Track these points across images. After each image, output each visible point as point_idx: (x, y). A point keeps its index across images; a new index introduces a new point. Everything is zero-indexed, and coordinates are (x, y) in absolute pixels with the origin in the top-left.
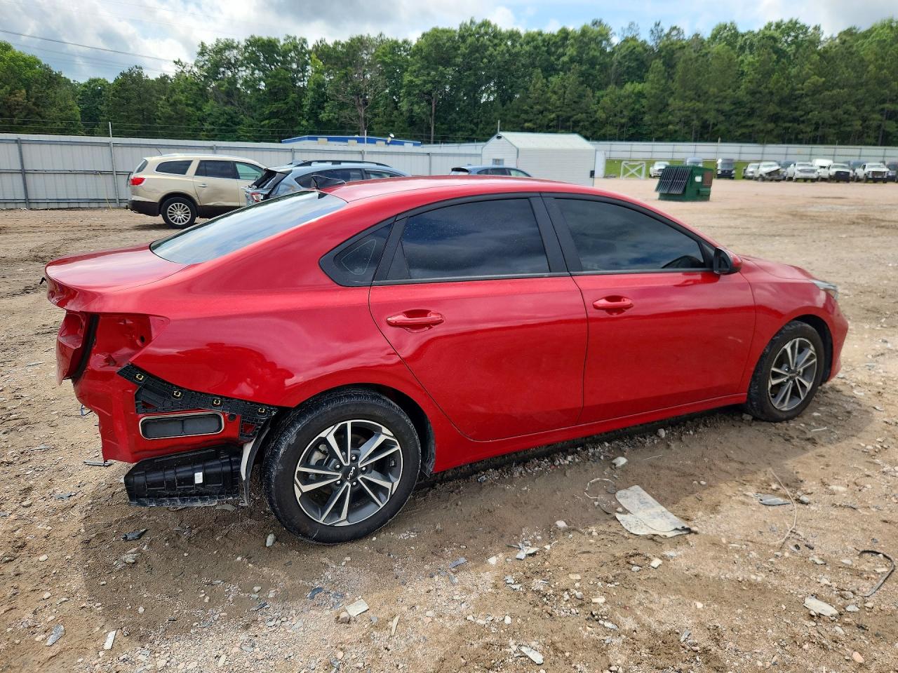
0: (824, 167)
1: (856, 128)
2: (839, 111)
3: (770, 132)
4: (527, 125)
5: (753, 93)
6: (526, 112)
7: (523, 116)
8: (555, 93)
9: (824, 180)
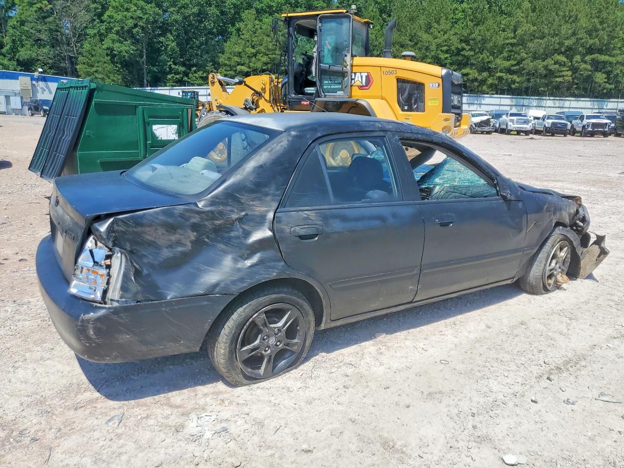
0: (538, 118)
1: (567, 78)
2: (549, 61)
3: (483, 82)
4: (239, 68)
5: (466, 41)
6: (239, 55)
7: (237, 59)
8: (268, 36)
9: (537, 132)
